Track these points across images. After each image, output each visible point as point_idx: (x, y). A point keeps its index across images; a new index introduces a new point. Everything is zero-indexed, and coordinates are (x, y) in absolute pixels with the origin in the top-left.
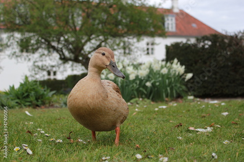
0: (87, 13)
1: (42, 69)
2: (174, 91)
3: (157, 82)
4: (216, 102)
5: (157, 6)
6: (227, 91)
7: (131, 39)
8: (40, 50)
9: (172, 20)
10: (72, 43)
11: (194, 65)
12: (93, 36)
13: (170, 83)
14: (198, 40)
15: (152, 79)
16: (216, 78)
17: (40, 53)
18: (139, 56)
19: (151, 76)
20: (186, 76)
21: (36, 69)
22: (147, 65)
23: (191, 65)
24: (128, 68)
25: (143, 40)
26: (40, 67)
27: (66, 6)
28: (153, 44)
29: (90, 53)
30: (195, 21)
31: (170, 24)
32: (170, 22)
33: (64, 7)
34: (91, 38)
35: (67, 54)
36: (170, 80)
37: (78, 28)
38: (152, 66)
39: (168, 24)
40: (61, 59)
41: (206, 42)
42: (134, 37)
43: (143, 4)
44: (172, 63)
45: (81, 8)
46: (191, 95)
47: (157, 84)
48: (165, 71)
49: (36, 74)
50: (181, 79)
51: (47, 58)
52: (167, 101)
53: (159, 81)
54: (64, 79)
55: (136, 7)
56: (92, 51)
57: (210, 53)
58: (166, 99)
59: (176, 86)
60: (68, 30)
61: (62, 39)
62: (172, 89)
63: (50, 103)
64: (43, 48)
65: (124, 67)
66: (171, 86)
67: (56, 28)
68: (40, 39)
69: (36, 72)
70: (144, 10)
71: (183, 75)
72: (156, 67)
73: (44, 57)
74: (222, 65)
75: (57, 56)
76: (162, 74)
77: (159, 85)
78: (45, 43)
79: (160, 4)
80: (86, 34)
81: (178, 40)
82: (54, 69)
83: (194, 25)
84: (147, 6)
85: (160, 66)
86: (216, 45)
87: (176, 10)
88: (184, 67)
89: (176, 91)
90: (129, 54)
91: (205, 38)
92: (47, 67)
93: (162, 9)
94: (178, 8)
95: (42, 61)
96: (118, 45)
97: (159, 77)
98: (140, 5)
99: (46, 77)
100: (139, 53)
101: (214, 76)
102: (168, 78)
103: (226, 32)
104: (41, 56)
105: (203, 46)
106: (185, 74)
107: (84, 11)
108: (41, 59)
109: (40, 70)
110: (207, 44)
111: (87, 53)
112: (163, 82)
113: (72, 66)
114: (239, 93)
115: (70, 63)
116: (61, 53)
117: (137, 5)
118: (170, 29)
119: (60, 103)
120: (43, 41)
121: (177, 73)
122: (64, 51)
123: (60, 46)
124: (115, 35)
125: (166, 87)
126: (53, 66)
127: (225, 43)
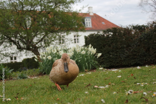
0: (34, 18)
1: (6, 55)
2: (90, 65)
3: (80, 60)
4: (116, 70)
5: (78, 11)
6: (124, 63)
7: (63, 33)
8: (4, 43)
9: (89, 20)
10: (25, 38)
11: (103, 48)
12: (38, 33)
13: (87, 60)
14: (104, 32)
15: (76, 58)
16: (117, 56)
17: (4, 45)
18: (69, 44)
19: (75, 56)
20: (97, 55)
21: (2, 56)
22: (73, 49)
23: (101, 48)
24: (60, 52)
25: (70, 33)
26: (5, 54)
27: (20, 13)
28: (78, 36)
29: (37, 43)
30: (104, 20)
31: (88, 23)
32: (88, 21)
33: (18, 15)
34: (37, 34)
35: (22, 45)
36: (87, 58)
37: (28, 28)
38: (75, 50)
39: (87, 23)
40: (18, 48)
41: (110, 33)
42: (64, 32)
43: (70, 11)
44: (88, 47)
45: (29, 15)
46: (102, 67)
47: (79, 61)
48: (84, 52)
49: (2, 59)
50: (94, 57)
51: (9, 48)
52: (86, 72)
53: (81, 59)
54: (21, 61)
55: (65, 12)
56: (38, 42)
57: (112, 40)
58: (86, 70)
59: (91, 61)
60: (22, 29)
61: (18, 35)
62: (89, 64)
63: (10, 77)
64: (5, 42)
65: (58, 51)
66: (88, 62)
67: (14, 28)
68: (3, 36)
69: (2, 58)
70: (71, 15)
71: (95, 54)
72: (78, 50)
73: (7, 47)
74: (121, 47)
75: (15, 47)
76: (82, 54)
77: (80, 62)
78: (7, 39)
79: (80, 10)
80: (34, 32)
81: (93, 33)
82: (14, 55)
83: (103, 23)
84: (72, 12)
85: (81, 49)
86: (116, 34)
87: (91, 14)
88: (96, 49)
89: (92, 65)
90: (63, 43)
91: (109, 31)
92: (9, 54)
93: (82, 13)
94: (92, 13)
95: (6, 50)
96: (55, 37)
97: (80, 57)
98: (67, 12)
99: (9, 61)
100: (68, 42)
101: (115, 54)
102: (86, 57)
103: (122, 26)
104: (5, 47)
105: (108, 36)
106: (97, 54)
107: (31, 17)
108: (5, 49)
109: (5, 57)
110: (110, 34)
111: (35, 44)
112: (83, 59)
113: (26, 52)
114: (132, 64)
115: (25, 51)
116: (18, 45)
117: (66, 11)
118: (88, 26)
119: (17, 77)
120: (6, 37)
121: (92, 53)
122: (20, 43)
123: (17, 40)
124: (53, 31)
125: (85, 62)
126: (13, 54)
127: (121, 33)
